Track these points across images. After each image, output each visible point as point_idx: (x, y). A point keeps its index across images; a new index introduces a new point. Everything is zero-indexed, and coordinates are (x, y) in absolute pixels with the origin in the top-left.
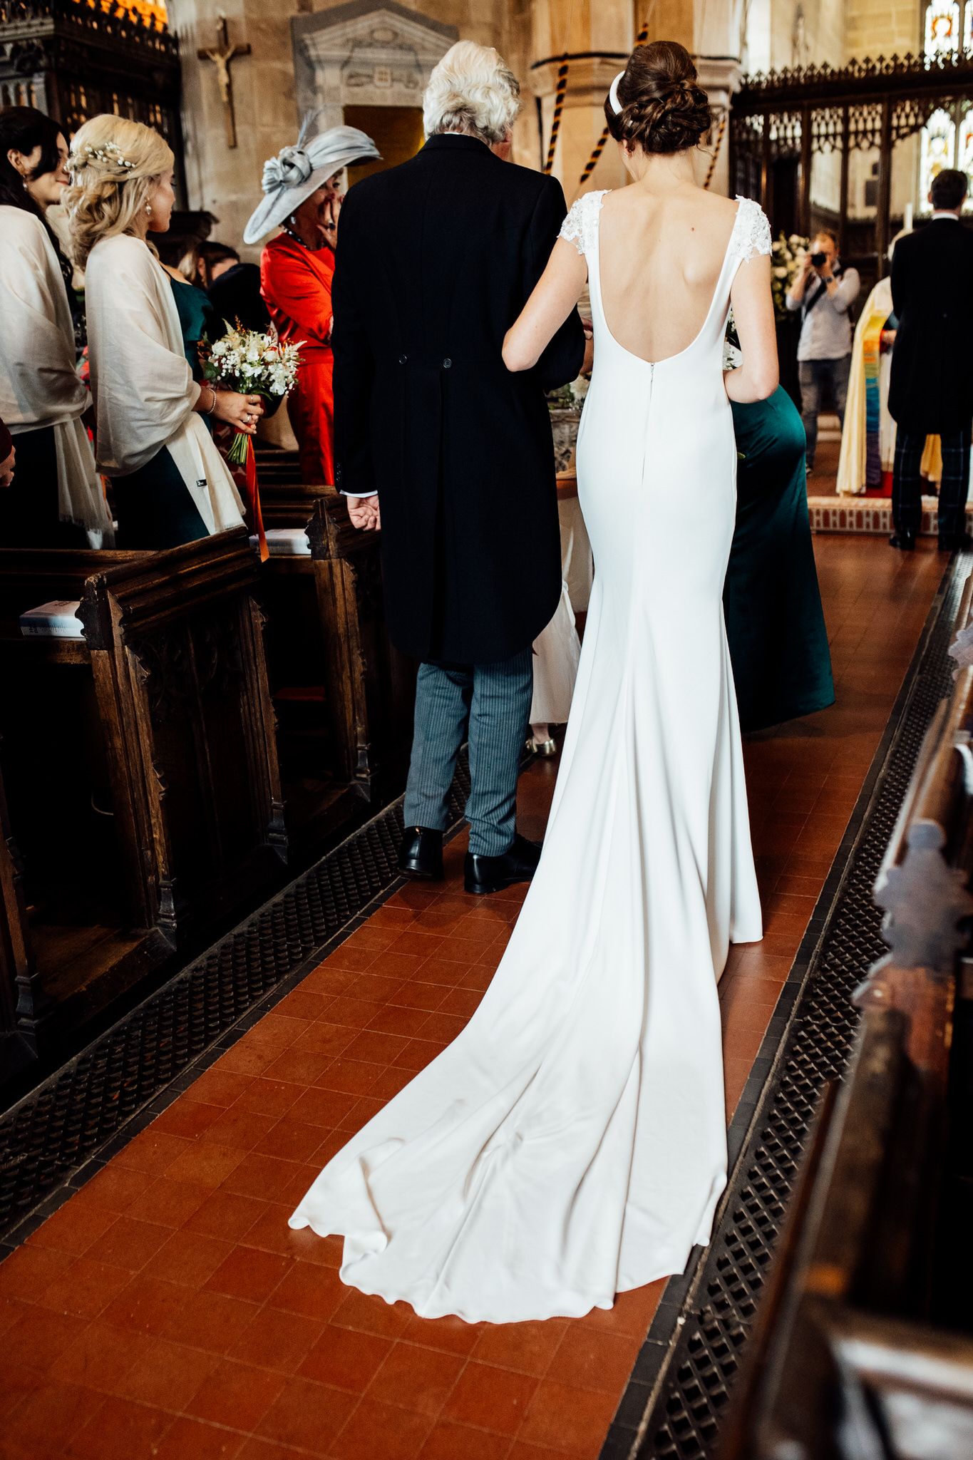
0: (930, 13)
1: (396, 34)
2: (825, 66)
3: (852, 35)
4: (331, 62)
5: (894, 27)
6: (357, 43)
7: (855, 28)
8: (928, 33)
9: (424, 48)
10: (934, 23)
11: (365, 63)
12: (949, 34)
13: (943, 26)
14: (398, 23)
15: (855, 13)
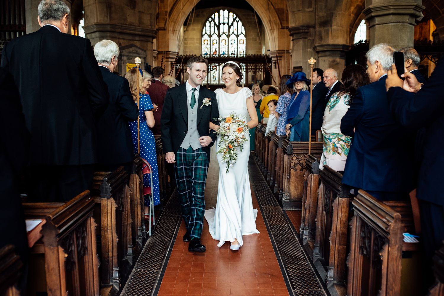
0: (203, 39)
1: (137, 51)
2: (195, 55)
3: (186, 42)
4: (125, 55)
5: (195, 41)
6: (130, 52)
7: (186, 40)
8: (203, 43)
9: (141, 54)
10: (204, 41)
11: (131, 56)
12: (207, 44)
13: (206, 42)
14: (137, 49)
15: (186, 37)
